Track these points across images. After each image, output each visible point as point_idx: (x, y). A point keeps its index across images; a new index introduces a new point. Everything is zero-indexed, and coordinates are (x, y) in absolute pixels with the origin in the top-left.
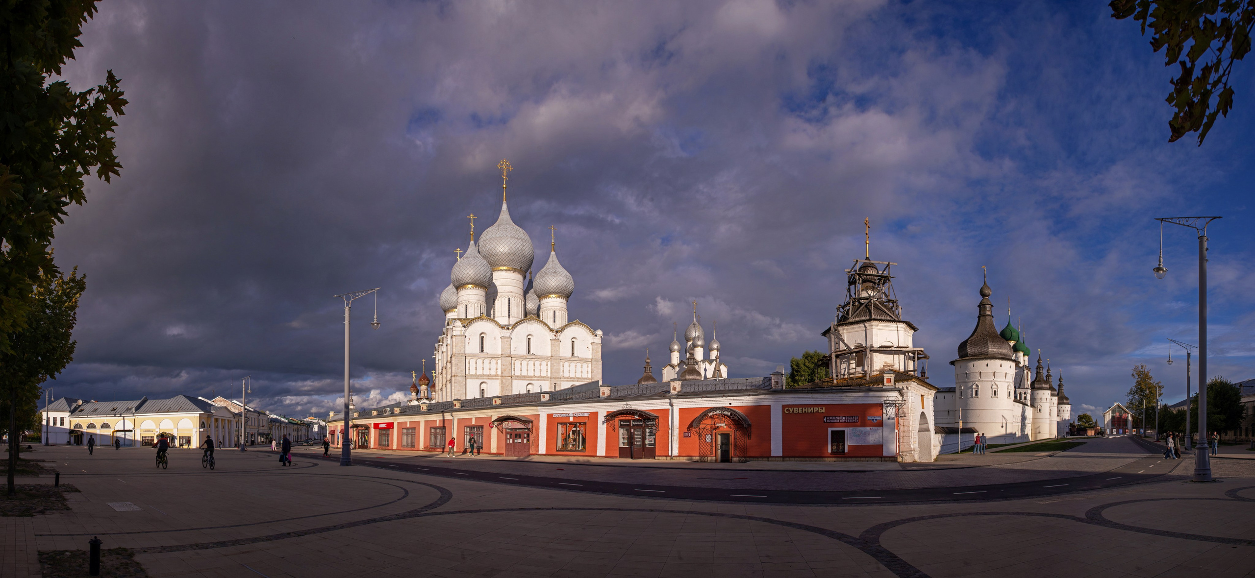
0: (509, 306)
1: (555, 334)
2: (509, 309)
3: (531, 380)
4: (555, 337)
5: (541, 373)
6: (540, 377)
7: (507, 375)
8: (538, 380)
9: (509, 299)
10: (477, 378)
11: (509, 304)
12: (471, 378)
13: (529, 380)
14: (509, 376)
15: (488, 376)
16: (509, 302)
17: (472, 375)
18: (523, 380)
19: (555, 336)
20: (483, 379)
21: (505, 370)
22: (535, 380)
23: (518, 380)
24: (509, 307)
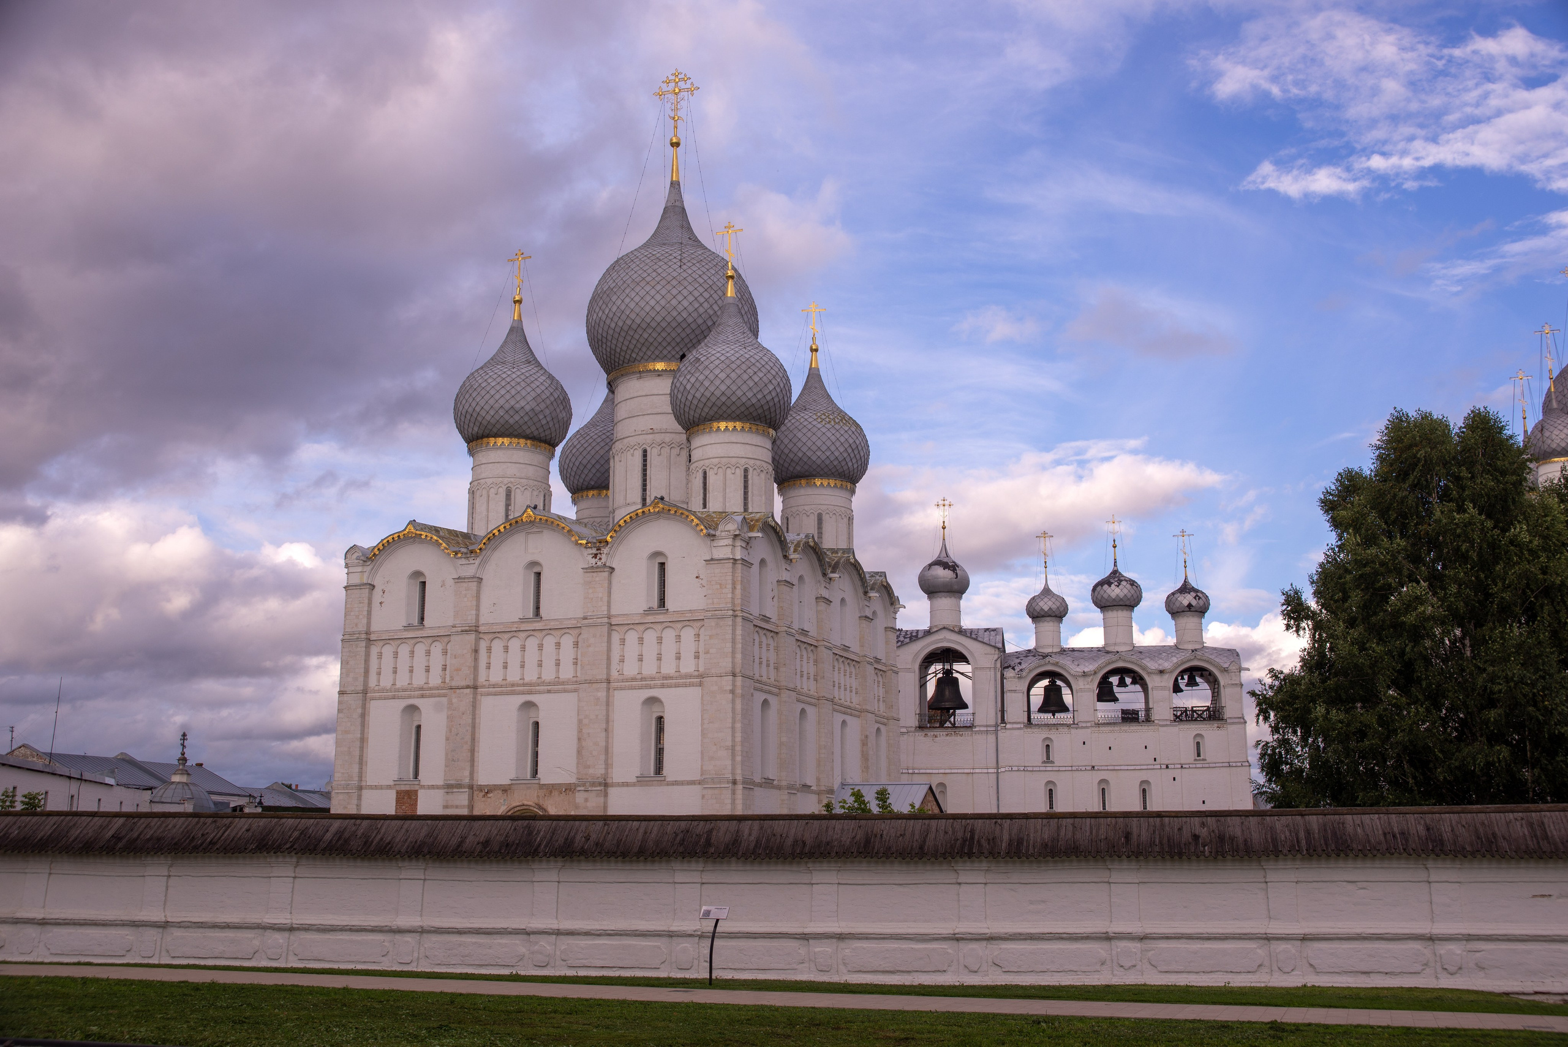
0: (645, 470)
1: (594, 551)
2: (645, 480)
3: (530, 693)
4: (594, 561)
5: (558, 671)
6: (557, 682)
7: (463, 683)
8: (549, 692)
9: (645, 451)
10: (394, 698)
11: (645, 465)
12: (380, 698)
13: (523, 693)
14: (468, 687)
15: (421, 689)
16: (645, 461)
17: (383, 690)
18: (507, 693)
19: (595, 556)
20: (410, 697)
21: (458, 670)
22: (540, 692)
23: (495, 694)
24: (645, 475)
